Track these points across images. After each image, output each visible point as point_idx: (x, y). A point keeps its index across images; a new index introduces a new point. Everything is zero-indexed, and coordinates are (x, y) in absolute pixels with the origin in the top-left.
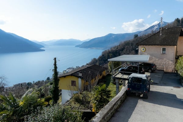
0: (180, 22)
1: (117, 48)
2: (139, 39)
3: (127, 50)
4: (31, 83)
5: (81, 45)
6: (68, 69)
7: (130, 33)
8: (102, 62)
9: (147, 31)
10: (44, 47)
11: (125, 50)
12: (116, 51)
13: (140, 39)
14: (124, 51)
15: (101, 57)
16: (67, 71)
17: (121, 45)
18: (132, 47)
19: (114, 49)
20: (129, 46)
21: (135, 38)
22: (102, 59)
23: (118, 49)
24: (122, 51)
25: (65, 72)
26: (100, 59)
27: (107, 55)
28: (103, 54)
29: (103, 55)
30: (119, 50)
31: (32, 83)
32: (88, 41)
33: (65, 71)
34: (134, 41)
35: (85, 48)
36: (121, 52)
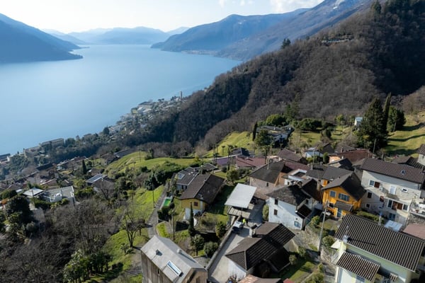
0: (382, 11)
1: (247, 70)
2: (291, 51)
3: (265, 75)
4: (73, 140)
5: (165, 43)
6: (141, 104)
7: (279, 14)
8: (214, 100)
9: (319, 9)
10: (80, 48)
11: (262, 75)
12: (244, 77)
13: (294, 51)
14: (259, 77)
15: (212, 90)
16: (140, 109)
17: (254, 64)
18: (275, 69)
19: (240, 73)
20: (270, 68)
21: (283, 47)
22: (214, 94)
23: (246, 73)
24: (256, 77)
25: (135, 112)
26: (211, 94)
27: (224, 84)
28: (217, 83)
29: (217, 86)
30: (249, 74)
31: (75, 139)
32: (181, 32)
33: (136, 109)
34: (280, 55)
35: (174, 51)
36: (253, 79)
